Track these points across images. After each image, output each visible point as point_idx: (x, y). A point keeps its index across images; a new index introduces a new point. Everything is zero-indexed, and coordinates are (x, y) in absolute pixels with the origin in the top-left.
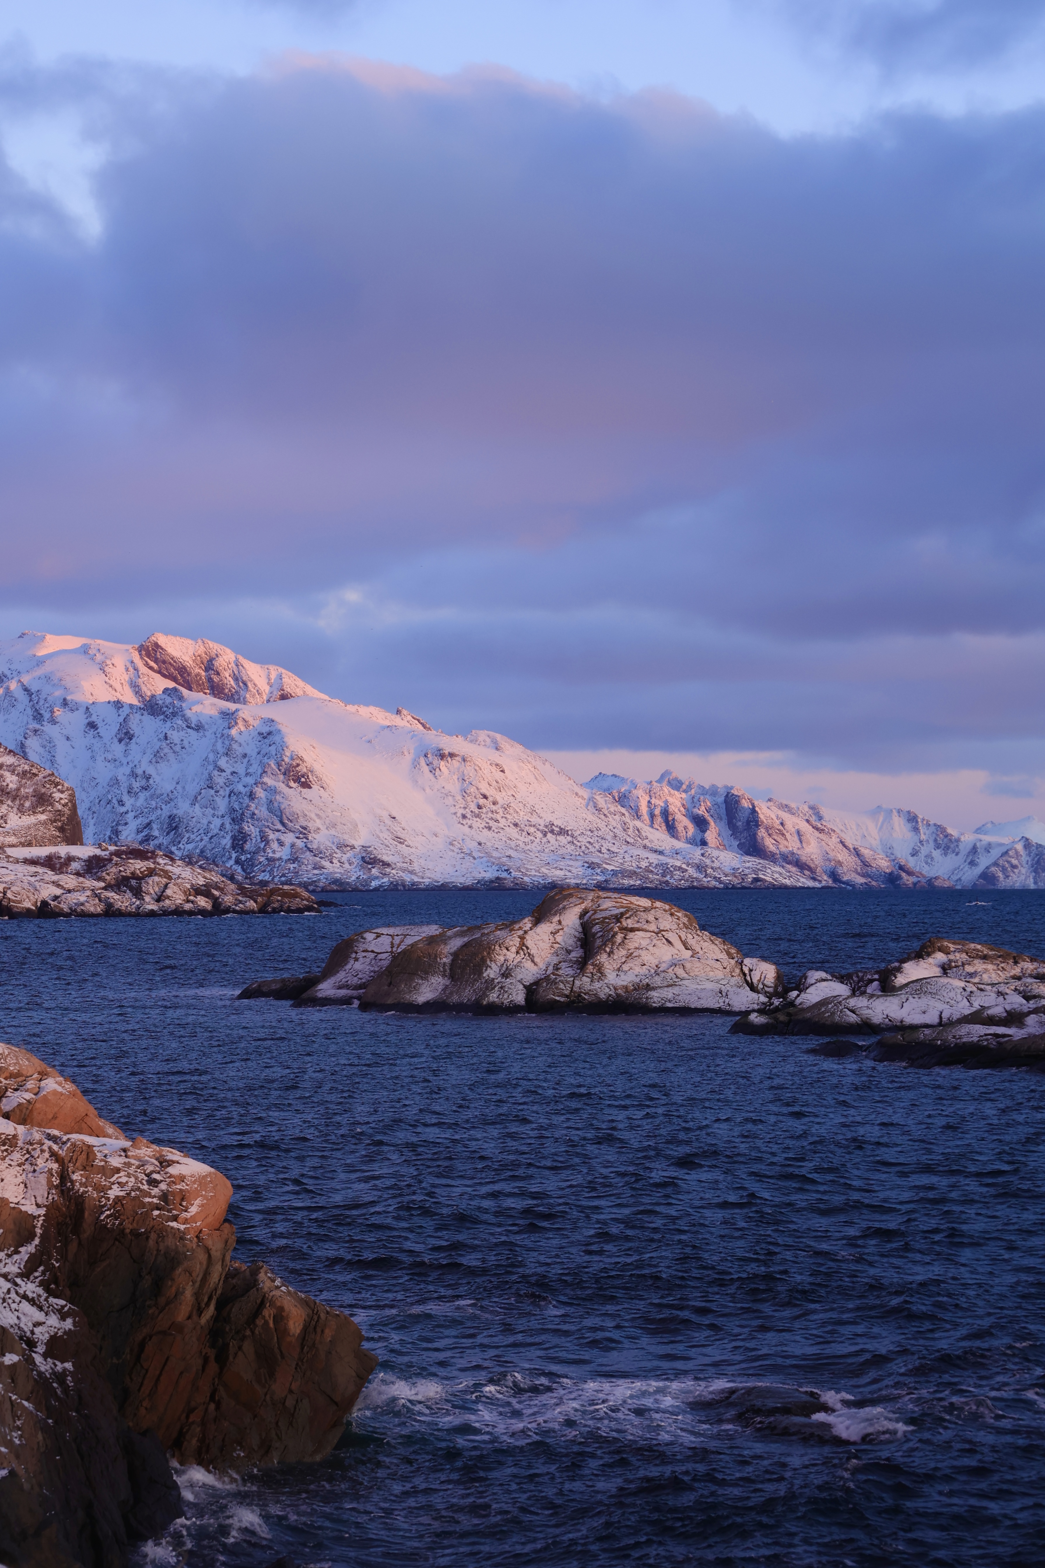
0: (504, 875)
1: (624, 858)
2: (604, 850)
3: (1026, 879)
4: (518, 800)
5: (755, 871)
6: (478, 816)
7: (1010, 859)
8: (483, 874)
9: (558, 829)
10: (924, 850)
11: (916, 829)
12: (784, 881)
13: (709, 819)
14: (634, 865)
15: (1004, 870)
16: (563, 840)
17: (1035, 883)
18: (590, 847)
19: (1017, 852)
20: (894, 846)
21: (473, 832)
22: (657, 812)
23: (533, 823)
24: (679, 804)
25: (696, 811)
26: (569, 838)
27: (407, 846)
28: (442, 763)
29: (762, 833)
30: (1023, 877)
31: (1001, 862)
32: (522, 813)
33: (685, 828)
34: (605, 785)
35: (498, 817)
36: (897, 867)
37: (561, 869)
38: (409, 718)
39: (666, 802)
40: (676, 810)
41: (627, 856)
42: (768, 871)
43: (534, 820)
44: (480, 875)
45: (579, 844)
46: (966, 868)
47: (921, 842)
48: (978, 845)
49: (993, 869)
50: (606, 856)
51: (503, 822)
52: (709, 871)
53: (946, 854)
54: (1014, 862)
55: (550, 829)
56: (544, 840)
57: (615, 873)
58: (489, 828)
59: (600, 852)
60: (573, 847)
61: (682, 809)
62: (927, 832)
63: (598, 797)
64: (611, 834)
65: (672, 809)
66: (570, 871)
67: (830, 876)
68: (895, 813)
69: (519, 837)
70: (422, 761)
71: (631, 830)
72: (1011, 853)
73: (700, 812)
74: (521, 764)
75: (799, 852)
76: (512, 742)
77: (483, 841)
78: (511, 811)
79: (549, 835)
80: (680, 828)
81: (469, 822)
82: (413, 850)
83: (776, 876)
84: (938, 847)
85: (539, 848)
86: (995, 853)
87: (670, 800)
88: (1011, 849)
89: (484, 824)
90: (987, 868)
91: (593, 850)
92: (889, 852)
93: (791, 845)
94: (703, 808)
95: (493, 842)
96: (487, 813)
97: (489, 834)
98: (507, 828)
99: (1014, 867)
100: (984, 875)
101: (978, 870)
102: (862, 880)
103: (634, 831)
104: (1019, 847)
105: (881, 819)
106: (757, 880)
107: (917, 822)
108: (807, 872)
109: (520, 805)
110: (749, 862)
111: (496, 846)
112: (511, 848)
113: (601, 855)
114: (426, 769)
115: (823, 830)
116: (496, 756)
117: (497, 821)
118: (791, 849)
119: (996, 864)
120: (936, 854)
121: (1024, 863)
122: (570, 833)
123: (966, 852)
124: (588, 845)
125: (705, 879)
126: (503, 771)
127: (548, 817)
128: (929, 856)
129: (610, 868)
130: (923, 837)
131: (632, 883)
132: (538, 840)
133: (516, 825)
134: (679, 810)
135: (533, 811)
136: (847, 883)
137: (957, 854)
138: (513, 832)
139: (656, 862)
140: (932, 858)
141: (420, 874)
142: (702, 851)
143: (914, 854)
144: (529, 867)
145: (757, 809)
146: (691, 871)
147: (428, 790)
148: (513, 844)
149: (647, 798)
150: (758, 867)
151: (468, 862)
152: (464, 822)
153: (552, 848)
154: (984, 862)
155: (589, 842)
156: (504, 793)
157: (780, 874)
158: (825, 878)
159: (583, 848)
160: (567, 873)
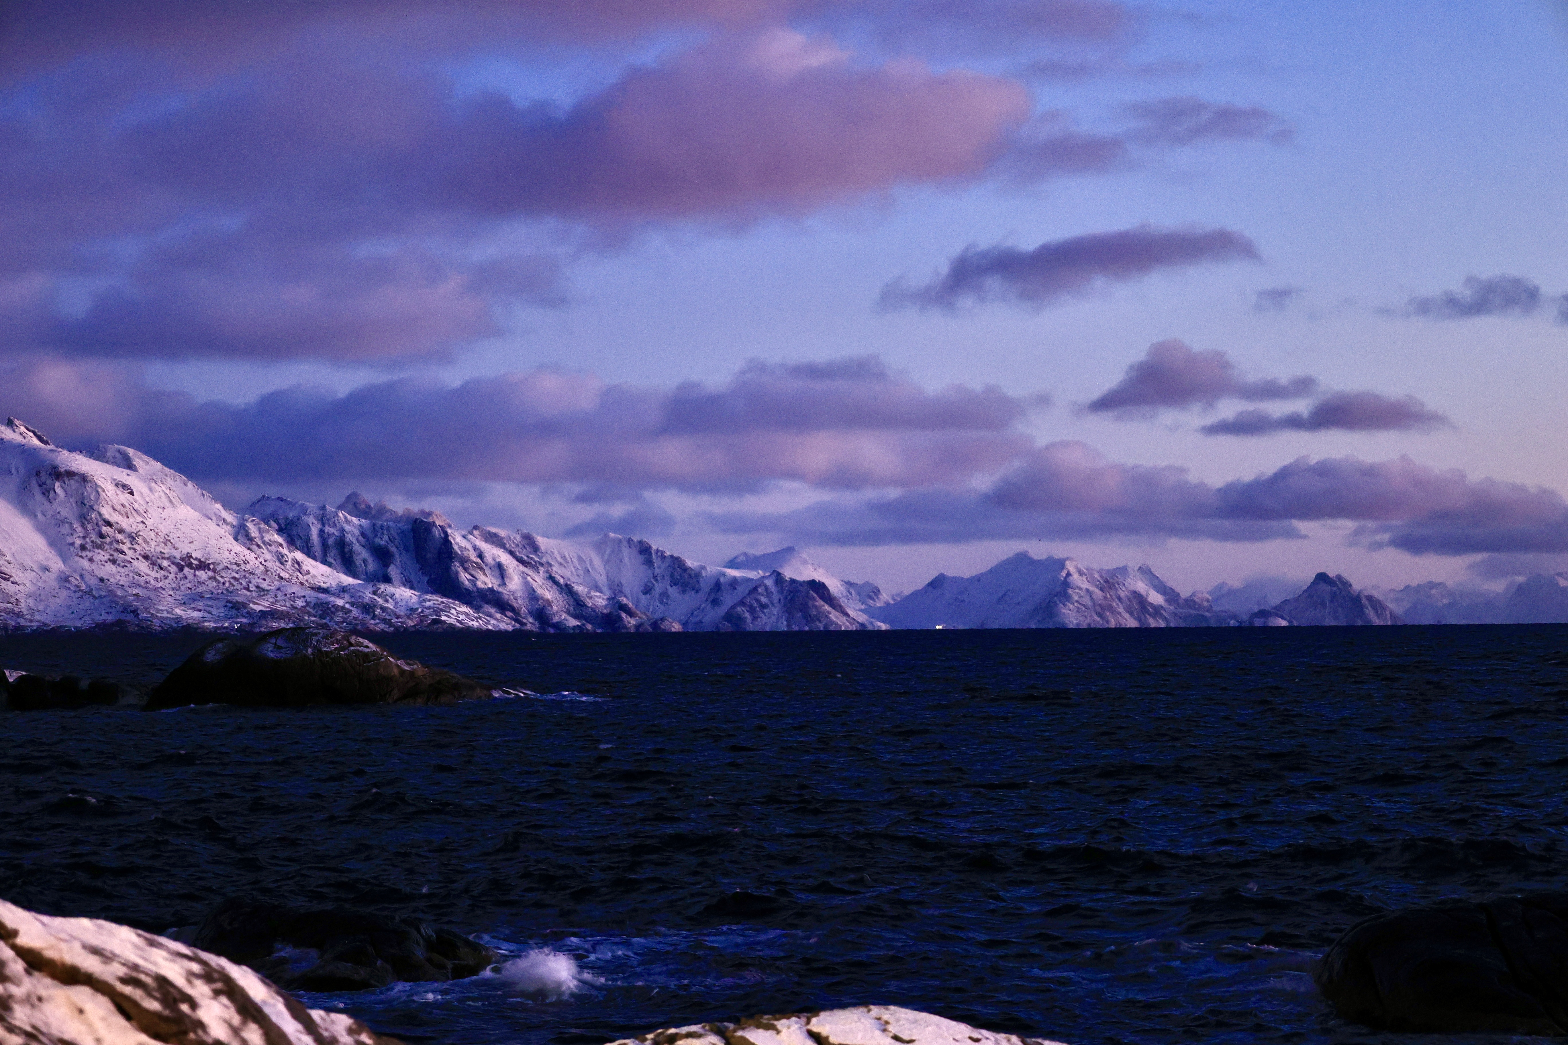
0: (130, 617)
1: (276, 596)
2: (252, 587)
3: (777, 622)
4: (149, 527)
5: (437, 612)
6: (100, 547)
7: (759, 597)
8: (104, 617)
9: (196, 562)
10: (658, 588)
11: (649, 562)
12: (471, 623)
13: (393, 549)
14: (288, 604)
15: (752, 610)
16: (202, 575)
17: (789, 625)
18: (235, 583)
19: (767, 588)
20: (624, 582)
21: (94, 566)
22: (331, 541)
23: (167, 556)
24: (357, 533)
25: (377, 540)
26: (210, 573)
27: (13, 583)
28: (57, 484)
29: (456, 566)
30: (774, 619)
31: (748, 600)
32: (153, 544)
33: (365, 561)
34: (269, 510)
35: (125, 548)
36: (617, 607)
37: (200, 610)
38: (23, 429)
39: (342, 530)
40: (354, 541)
41: (279, 593)
42: (453, 611)
43: (167, 550)
44: (101, 618)
45: (222, 580)
46: (708, 608)
47: (655, 577)
48: (722, 580)
49: (739, 609)
50: (254, 594)
51: (130, 553)
52: (378, 611)
53: (684, 592)
54: (764, 600)
55: (185, 563)
56: (180, 575)
57: (263, 614)
58: (114, 562)
59: (247, 589)
60: (215, 584)
61: (361, 538)
62: (663, 566)
63: (249, 525)
64: (262, 568)
65: (349, 538)
66: (209, 612)
67: (535, 619)
68: (625, 543)
69: (149, 572)
70: (34, 482)
71: (290, 563)
72: (760, 590)
73: (383, 543)
74: (153, 485)
75: (500, 590)
76: (146, 458)
77: (105, 577)
78: (140, 541)
79: (186, 570)
80: (358, 562)
81: (90, 554)
82: (20, 588)
83: (462, 617)
84: (674, 583)
85: (174, 585)
86: (741, 591)
87: (347, 528)
88: (760, 585)
89: (107, 557)
90: (733, 607)
91: (239, 587)
92: (616, 589)
93: (486, 581)
94: (386, 537)
95: (118, 577)
96: (111, 543)
97: (111, 567)
98: (135, 562)
99: (763, 606)
100: (730, 616)
101: (722, 611)
102: (573, 622)
103: (293, 565)
104: (769, 583)
105: (608, 551)
106: (435, 622)
107: (650, 553)
108: (509, 614)
109: (152, 534)
110: (429, 600)
111: (121, 583)
112: (140, 586)
113: (248, 593)
114: (37, 491)
115: (528, 563)
116: (122, 475)
117: (123, 553)
118: (490, 586)
119: (742, 603)
120: (673, 591)
121: (776, 601)
122: (211, 567)
123: (708, 590)
124: (232, 581)
125: (372, 622)
126: (132, 493)
127: (185, 548)
128: (664, 595)
129: (257, 608)
130: (657, 571)
131: (283, 625)
132: (172, 576)
133: (146, 557)
134: (357, 540)
135: (167, 541)
136: (556, 626)
137: (697, 592)
138: (143, 566)
139: (313, 601)
140: (668, 597)
141: (29, 617)
142: (374, 589)
143: (647, 591)
144: (160, 608)
145: (450, 538)
146: (355, 612)
147: (39, 515)
148: (142, 581)
149: (319, 526)
150: (441, 607)
151: (87, 603)
152: (84, 554)
153: (189, 585)
154: (728, 600)
155: (234, 578)
156: (131, 520)
157: (467, 614)
158: (531, 620)
159: (227, 584)
160: (206, 615)
